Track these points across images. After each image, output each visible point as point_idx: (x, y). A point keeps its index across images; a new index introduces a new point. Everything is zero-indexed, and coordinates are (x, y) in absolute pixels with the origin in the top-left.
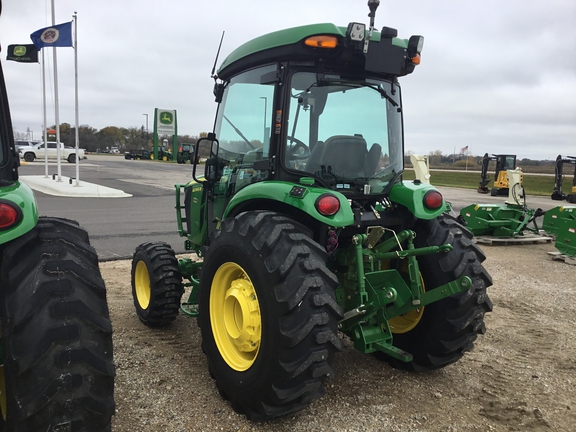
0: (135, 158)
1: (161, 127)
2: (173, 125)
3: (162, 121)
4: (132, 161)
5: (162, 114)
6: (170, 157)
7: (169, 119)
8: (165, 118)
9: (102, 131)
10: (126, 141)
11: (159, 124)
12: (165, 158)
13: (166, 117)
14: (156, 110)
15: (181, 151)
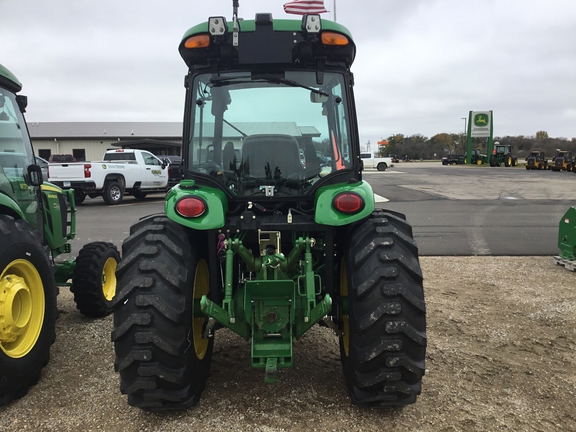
0: (451, 163)
1: (475, 130)
2: (488, 126)
3: (476, 124)
4: (449, 166)
5: (477, 117)
6: (484, 161)
7: (484, 121)
8: (480, 121)
9: (433, 139)
10: (456, 146)
11: (473, 126)
12: (479, 162)
13: (482, 119)
14: (471, 112)
15: (494, 153)
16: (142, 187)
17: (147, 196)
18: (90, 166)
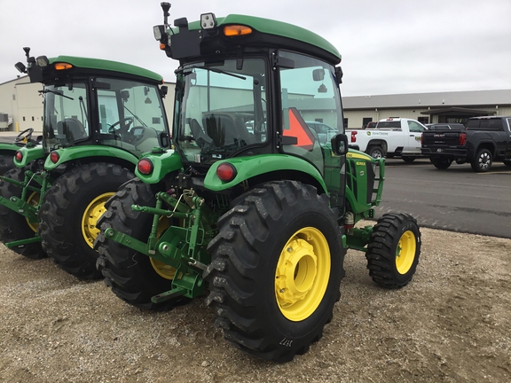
16: (403, 152)
17: (416, 160)
18: (356, 133)
